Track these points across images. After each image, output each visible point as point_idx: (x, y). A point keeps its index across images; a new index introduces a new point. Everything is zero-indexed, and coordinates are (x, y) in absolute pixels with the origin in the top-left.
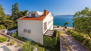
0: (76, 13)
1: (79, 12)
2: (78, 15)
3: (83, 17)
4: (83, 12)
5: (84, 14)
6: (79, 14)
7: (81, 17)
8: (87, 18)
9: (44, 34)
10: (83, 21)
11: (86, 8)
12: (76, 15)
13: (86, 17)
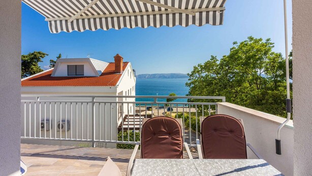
0: (195, 68)
1: (201, 66)
2: (198, 72)
3: (209, 76)
4: (207, 67)
5: (209, 69)
6: (201, 71)
7: (204, 78)
8: (215, 79)
9: (119, 123)
10: (208, 85)
11: (213, 58)
12: (194, 72)
13: (213, 78)
